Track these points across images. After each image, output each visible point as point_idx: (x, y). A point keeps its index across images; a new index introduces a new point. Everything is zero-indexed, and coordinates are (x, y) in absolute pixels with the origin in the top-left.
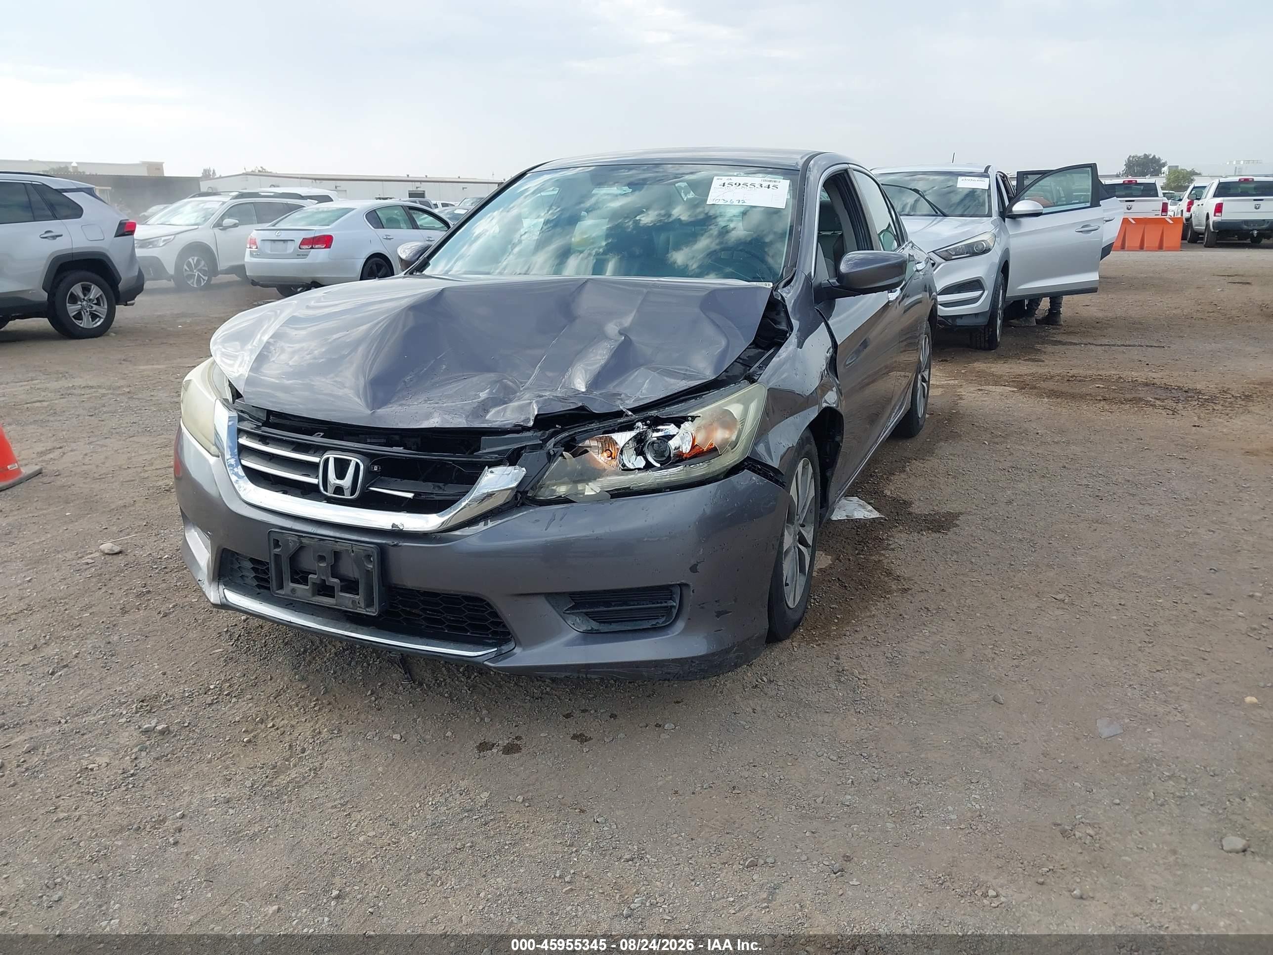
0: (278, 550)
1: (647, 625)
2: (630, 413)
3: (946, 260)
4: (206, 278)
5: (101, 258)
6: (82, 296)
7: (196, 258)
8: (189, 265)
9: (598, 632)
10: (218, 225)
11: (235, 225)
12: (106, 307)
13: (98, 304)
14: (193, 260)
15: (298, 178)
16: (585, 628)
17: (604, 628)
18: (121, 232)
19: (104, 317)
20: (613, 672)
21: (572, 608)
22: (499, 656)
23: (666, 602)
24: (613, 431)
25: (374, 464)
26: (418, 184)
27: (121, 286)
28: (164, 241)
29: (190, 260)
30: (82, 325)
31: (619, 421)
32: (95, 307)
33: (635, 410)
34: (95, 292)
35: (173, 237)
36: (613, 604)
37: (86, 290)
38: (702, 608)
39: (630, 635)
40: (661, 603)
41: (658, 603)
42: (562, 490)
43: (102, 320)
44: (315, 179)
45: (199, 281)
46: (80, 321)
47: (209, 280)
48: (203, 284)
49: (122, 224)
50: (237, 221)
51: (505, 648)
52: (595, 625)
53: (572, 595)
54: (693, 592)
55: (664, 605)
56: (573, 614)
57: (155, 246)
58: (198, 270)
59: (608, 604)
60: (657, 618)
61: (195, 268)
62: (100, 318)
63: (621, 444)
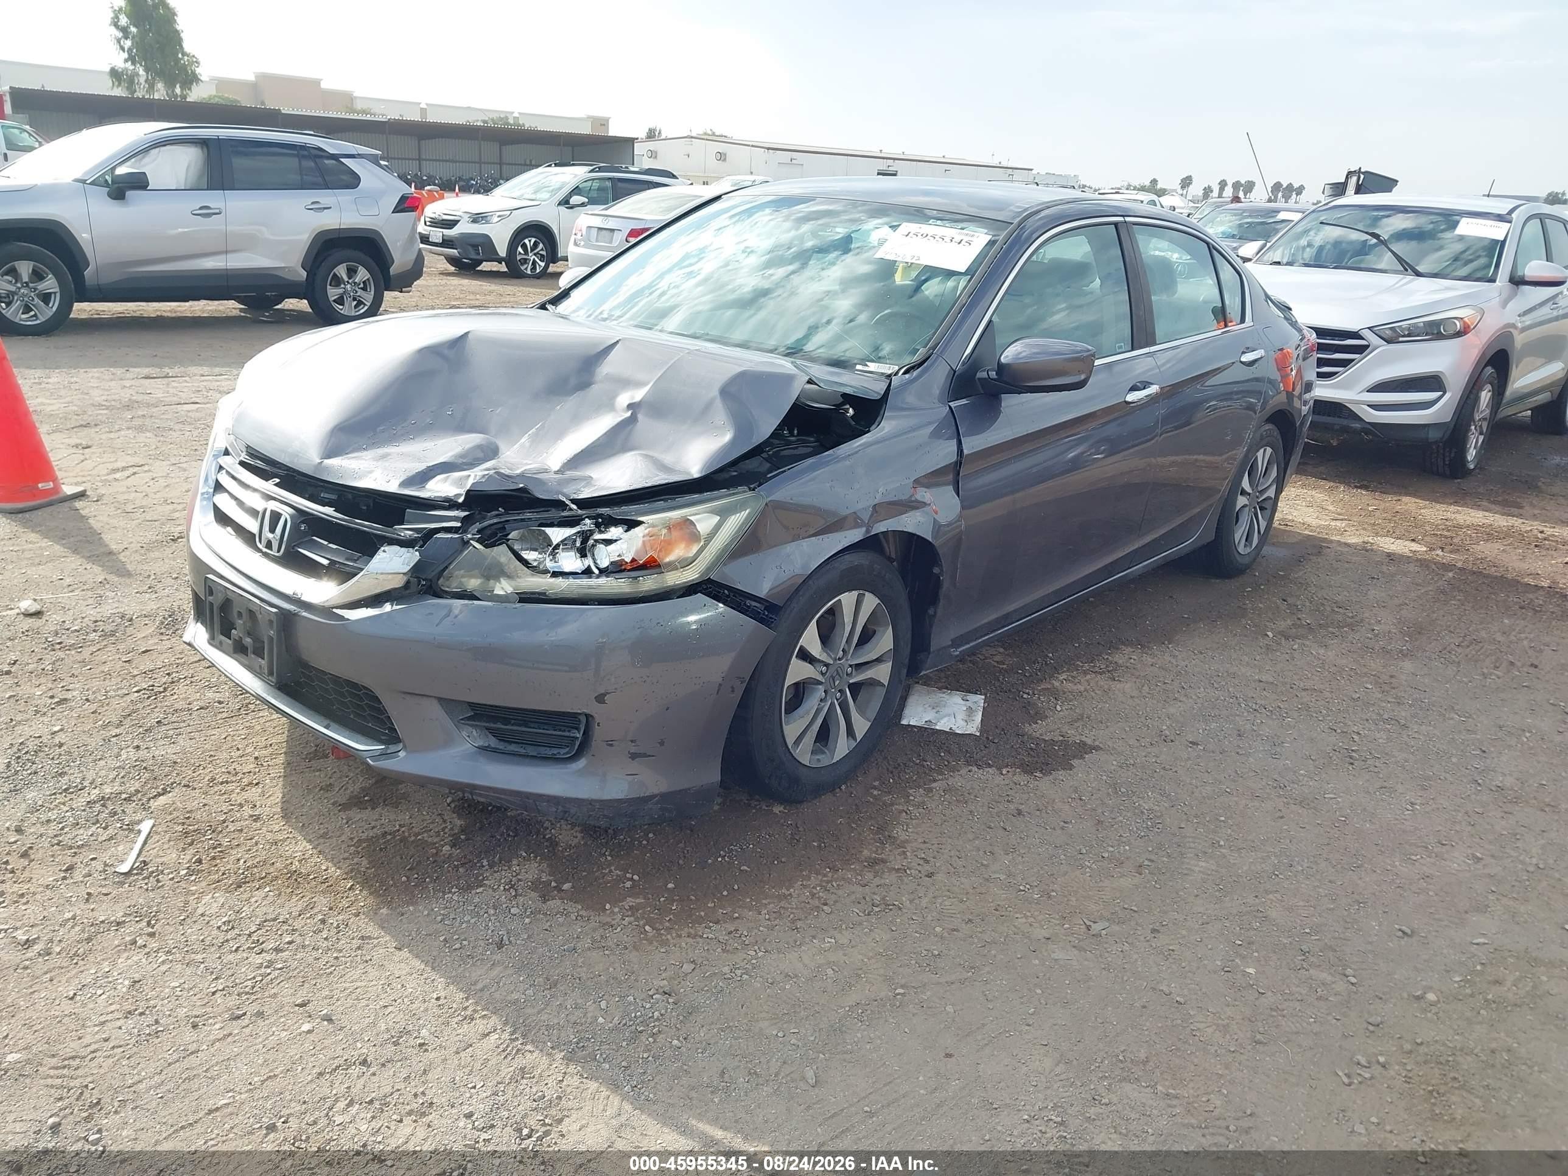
0: (211, 598)
1: (549, 752)
2: (574, 507)
3: (1389, 341)
4: (543, 264)
5: (373, 236)
6: (346, 279)
7: (533, 240)
8: (524, 246)
9: (495, 751)
10: (565, 202)
11: (583, 205)
12: (373, 293)
13: (364, 289)
14: (530, 241)
15: (748, 145)
16: (481, 743)
17: (502, 746)
18: (399, 209)
19: (369, 304)
20: (501, 799)
21: (469, 718)
22: (383, 755)
23: (569, 731)
24: (551, 525)
25: (303, 522)
26: (890, 162)
27: (393, 270)
28: (499, 216)
29: (526, 241)
30: (342, 312)
31: (563, 514)
32: (360, 292)
33: (582, 503)
34: (362, 274)
35: (509, 212)
36: (513, 721)
37: (352, 272)
38: (611, 745)
39: (527, 760)
40: (564, 731)
41: (560, 730)
42: (473, 583)
43: (366, 308)
44: (768, 149)
45: (534, 268)
46: (341, 307)
47: (547, 267)
48: (538, 271)
49: (403, 199)
50: (587, 200)
51: (393, 748)
52: (493, 742)
53: (472, 705)
54: (598, 725)
55: (567, 734)
56: (471, 726)
57: (487, 222)
58: (535, 254)
59: (506, 722)
60: (561, 747)
61: (532, 251)
62: (365, 305)
63: (555, 540)
